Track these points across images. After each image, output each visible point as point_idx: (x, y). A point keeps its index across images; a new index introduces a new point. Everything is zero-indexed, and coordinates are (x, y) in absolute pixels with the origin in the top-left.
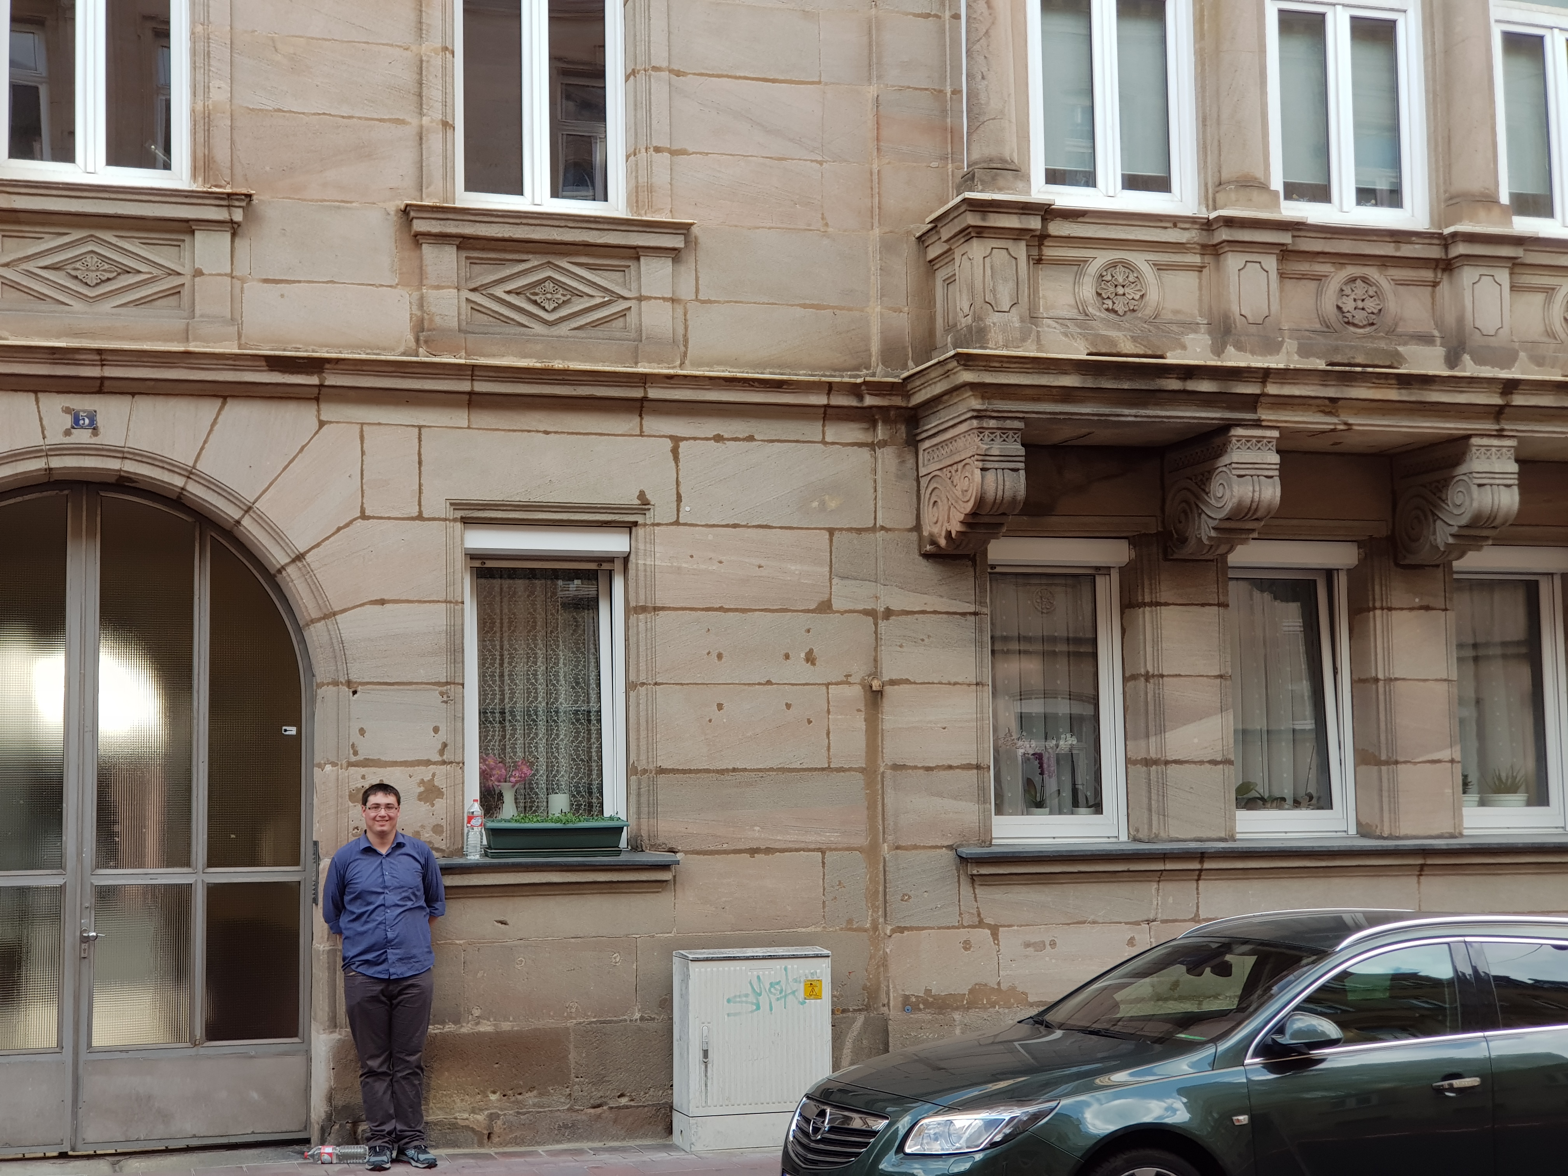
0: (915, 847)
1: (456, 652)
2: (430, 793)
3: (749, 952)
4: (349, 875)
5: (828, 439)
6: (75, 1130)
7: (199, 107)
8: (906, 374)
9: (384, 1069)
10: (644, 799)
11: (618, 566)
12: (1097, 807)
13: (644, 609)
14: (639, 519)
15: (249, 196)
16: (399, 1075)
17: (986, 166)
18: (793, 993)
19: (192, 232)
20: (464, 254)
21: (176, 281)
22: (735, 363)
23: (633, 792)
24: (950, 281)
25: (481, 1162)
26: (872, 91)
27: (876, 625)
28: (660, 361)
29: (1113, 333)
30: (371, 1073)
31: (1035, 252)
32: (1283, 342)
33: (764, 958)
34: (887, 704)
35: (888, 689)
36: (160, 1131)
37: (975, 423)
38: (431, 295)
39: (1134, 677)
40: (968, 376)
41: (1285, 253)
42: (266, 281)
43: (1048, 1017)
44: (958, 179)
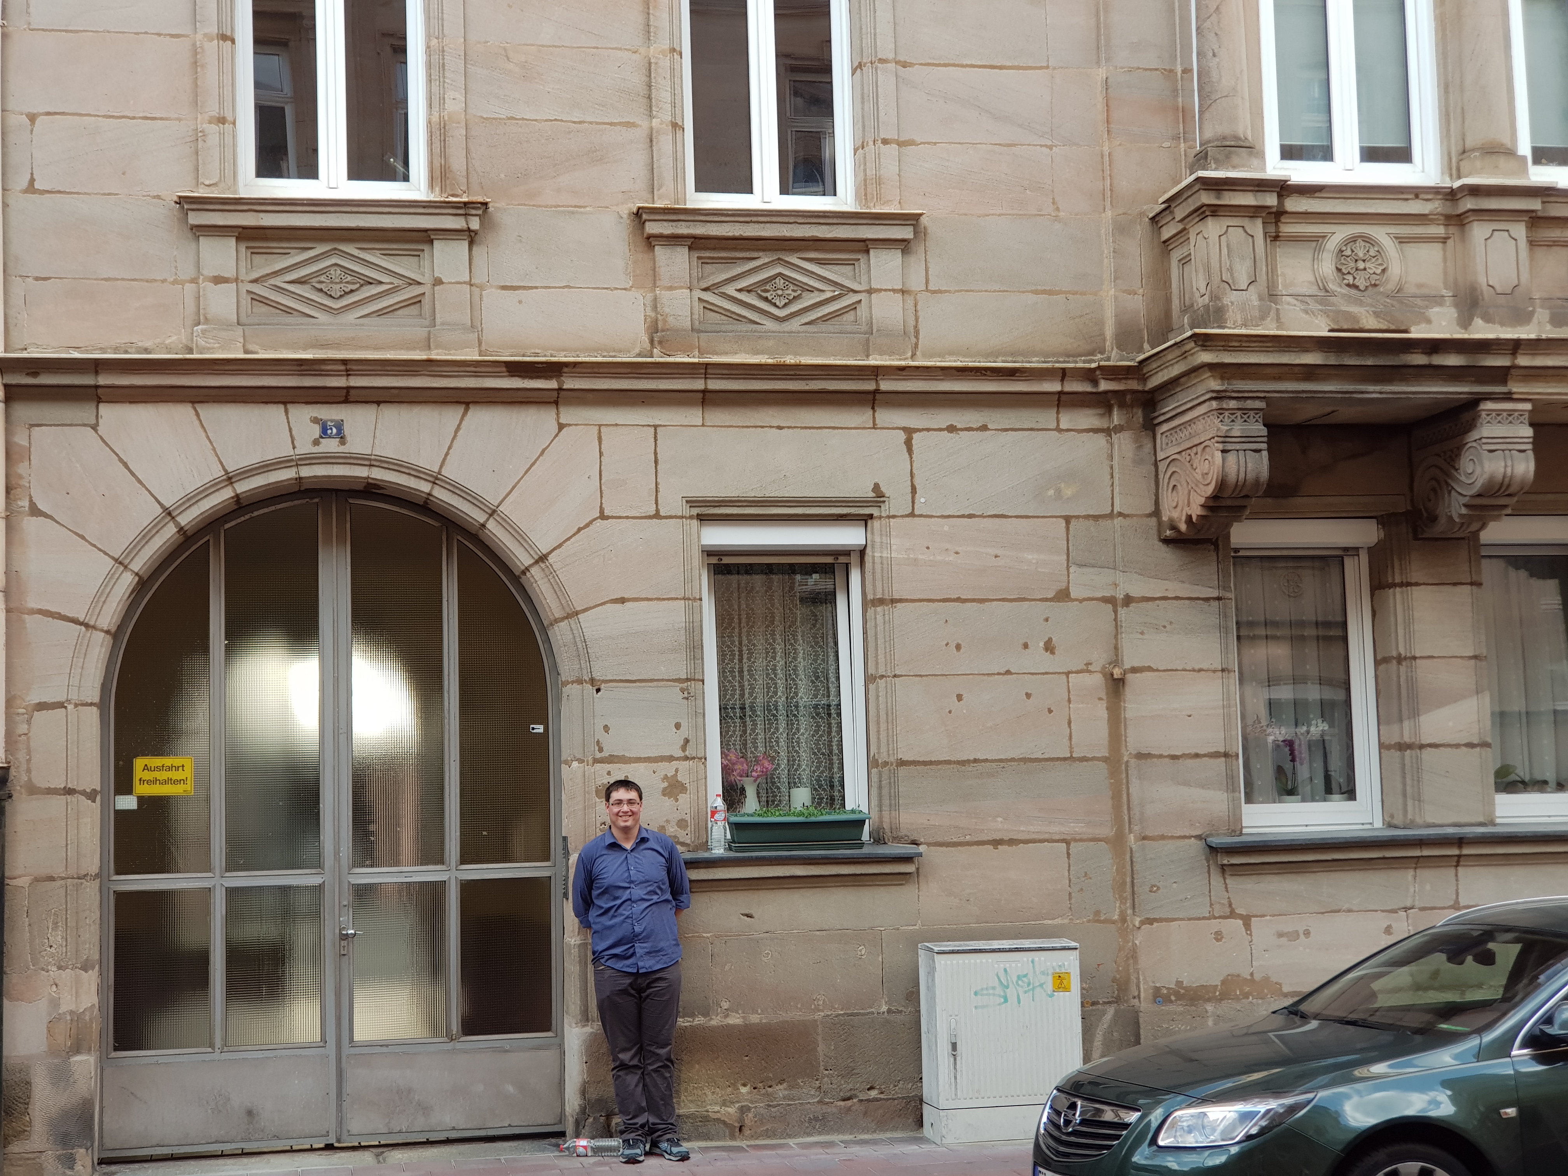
0: (1163, 837)
1: (695, 649)
2: (674, 788)
3: (996, 944)
4: (596, 870)
5: (1063, 426)
6: (340, 1122)
7: (435, 118)
8: (1142, 357)
9: (635, 1062)
10: (885, 792)
11: (854, 559)
12: (1350, 794)
13: (881, 602)
14: (875, 512)
15: (485, 204)
16: (651, 1068)
17: (1219, 144)
18: (1041, 985)
19: (431, 242)
20: (696, 254)
21: (416, 291)
22: (967, 353)
23: (875, 784)
24: (1185, 261)
25: (733, 1155)
26: (1101, 73)
27: (1115, 612)
28: (891, 353)
29: (1354, 309)
30: (623, 1066)
31: (1272, 229)
32: (1532, 313)
33: (1010, 950)
34: (1129, 693)
35: (1130, 677)
36: (420, 1123)
37: (1214, 404)
38: (665, 296)
39: (1386, 660)
40: (1206, 357)
41: (1534, 220)
42: (504, 288)
43: (1303, 1007)
44: (1191, 159)
